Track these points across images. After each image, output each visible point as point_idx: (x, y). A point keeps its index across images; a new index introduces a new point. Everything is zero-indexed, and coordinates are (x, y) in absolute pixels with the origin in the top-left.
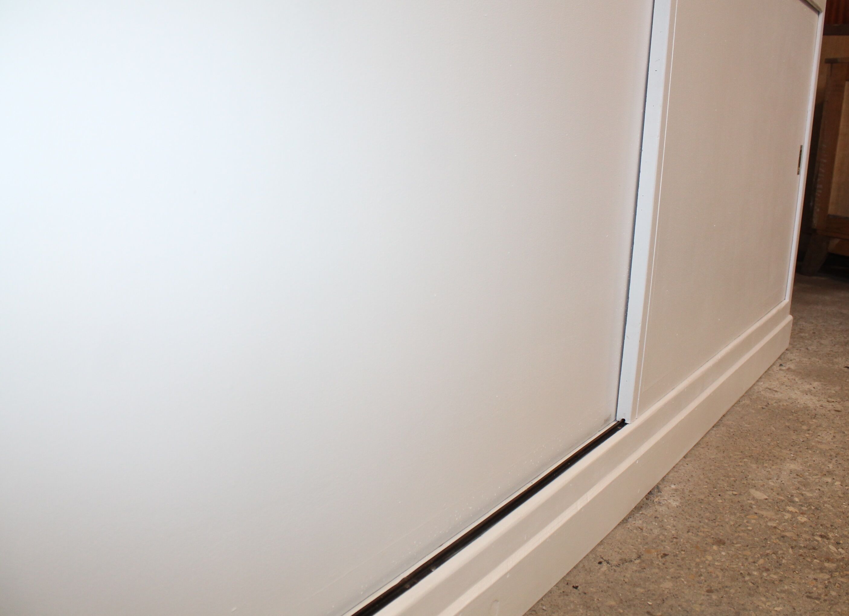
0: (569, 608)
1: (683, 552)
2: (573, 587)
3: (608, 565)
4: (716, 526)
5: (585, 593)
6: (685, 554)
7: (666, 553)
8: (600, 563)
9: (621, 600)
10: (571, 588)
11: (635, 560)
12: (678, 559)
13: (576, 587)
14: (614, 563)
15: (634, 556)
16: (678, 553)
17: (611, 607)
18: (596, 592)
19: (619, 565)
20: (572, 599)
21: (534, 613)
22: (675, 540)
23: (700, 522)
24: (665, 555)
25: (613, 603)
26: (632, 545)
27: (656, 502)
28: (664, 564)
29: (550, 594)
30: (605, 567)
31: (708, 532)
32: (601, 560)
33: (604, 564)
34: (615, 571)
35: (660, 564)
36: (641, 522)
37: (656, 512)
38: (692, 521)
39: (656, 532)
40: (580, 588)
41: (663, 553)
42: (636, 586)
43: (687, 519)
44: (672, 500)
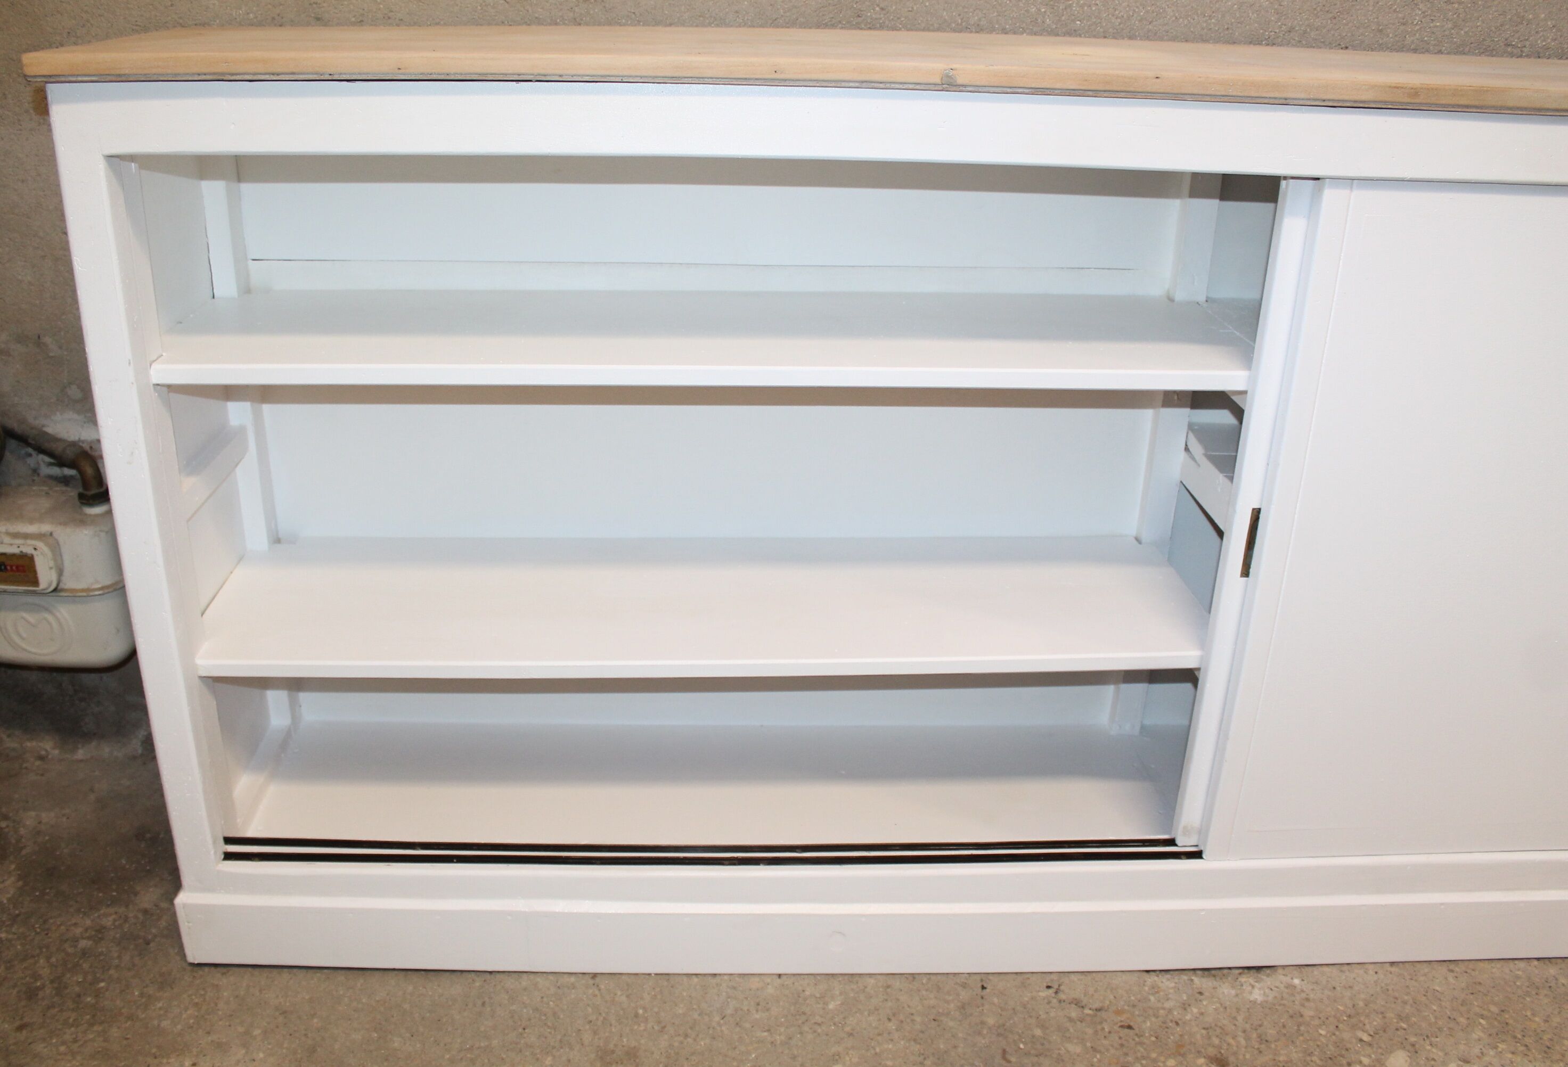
0: (946, 997)
1: (1153, 1039)
2: (982, 986)
3: (1053, 995)
4: (1254, 1048)
5: (982, 998)
6: (1153, 1041)
7: (1135, 1026)
8: (1048, 987)
9: (1004, 1025)
10: (980, 985)
11: (1090, 1009)
12: (1134, 1040)
13: (983, 988)
14: (1062, 996)
15: (1097, 1006)
16: (1147, 1035)
17: (982, 1023)
18: (994, 1004)
19: (1064, 1001)
20: (962, 993)
22: (1171, 1024)
23: (1244, 1031)
24: (1130, 1027)
25: (991, 1021)
26: (1114, 997)
27: (1240, 982)
28: (1110, 1032)
29: (950, 976)
30: (1046, 993)
31: (1229, 1044)
32: (1055, 986)
33: (1051, 991)
34: (1048, 1003)
35: (1107, 1030)
36: (1173, 985)
37: (1215, 988)
38: (1237, 1023)
39: (1168, 1005)
40: (987, 990)
41: (1132, 1024)
42: (1043, 1027)
43: (1235, 1018)
44: (1262, 992)
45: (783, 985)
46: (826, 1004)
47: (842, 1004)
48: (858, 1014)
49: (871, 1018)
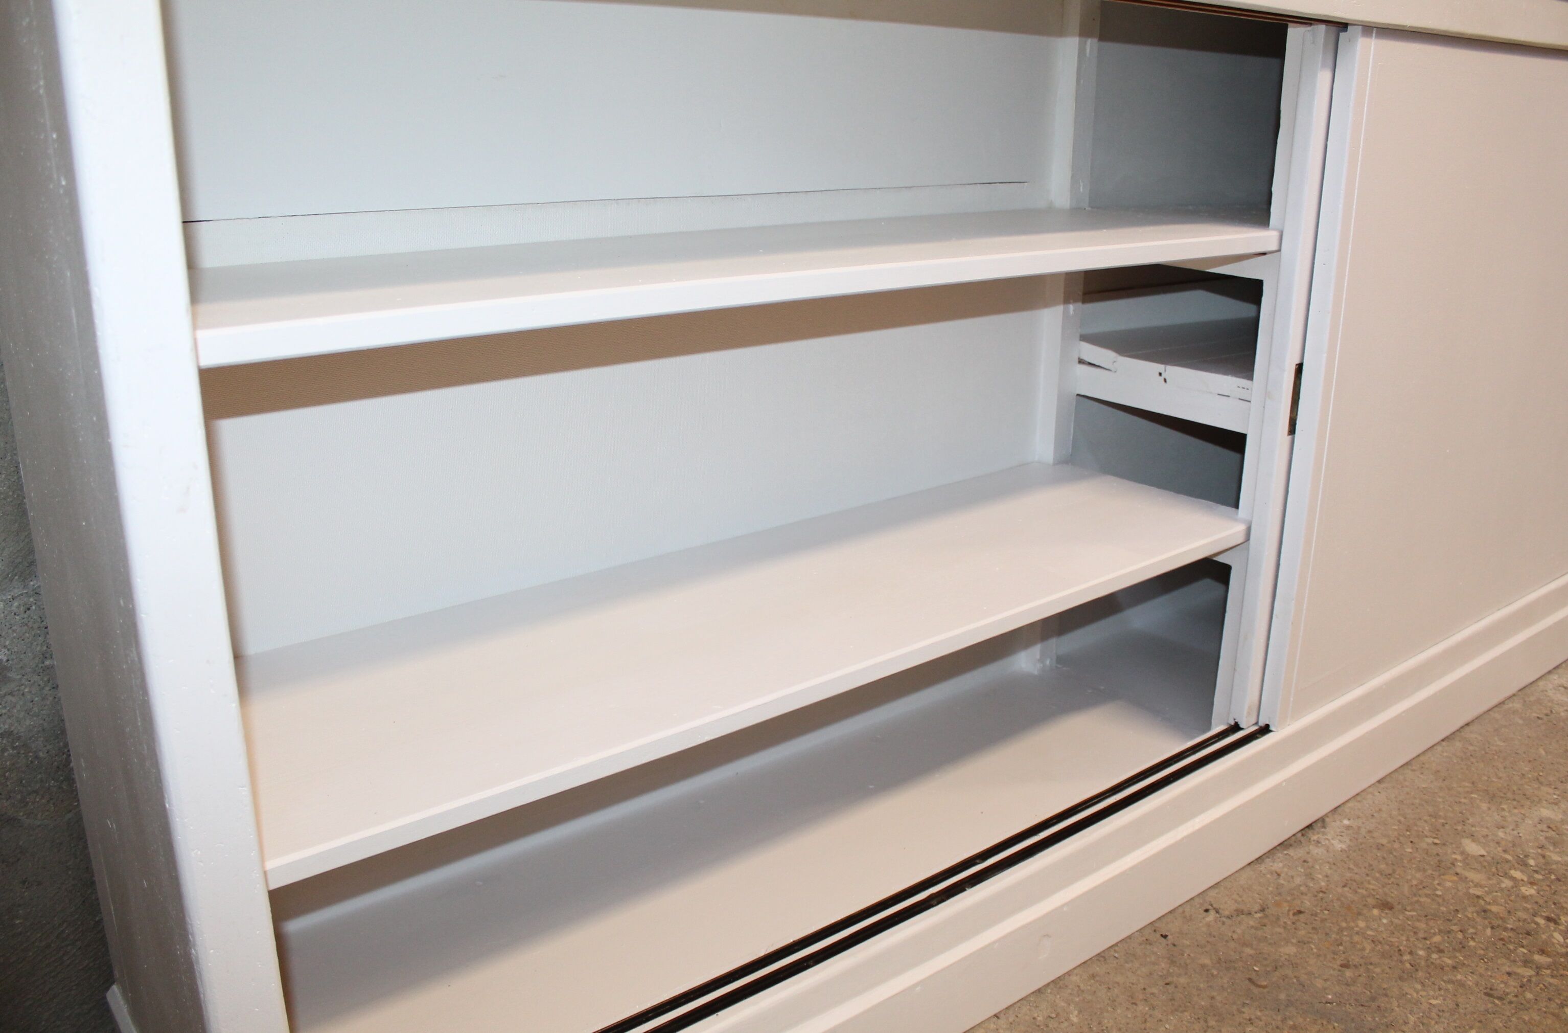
0: (1148, 960)
1: (1326, 912)
2: (1162, 935)
3: (1218, 915)
4: (1389, 884)
5: (1174, 945)
6: (1329, 914)
7: (1302, 909)
8: (1207, 911)
9: (1220, 959)
10: (1158, 935)
11: (1256, 913)
12: (1316, 920)
13: (1165, 937)
14: (1227, 913)
15: (1257, 907)
16: (1319, 911)
17: (1203, 966)
18: (1189, 946)
19: (1232, 916)
20: (1155, 950)
21: (1102, 959)
22: (1321, 895)
23: (1367, 875)
24: (1300, 912)
25: (1207, 961)
26: (1258, 894)
27: (1314, 841)
28: (1293, 923)
29: (1128, 940)
30: (1211, 916)
31: (1373, 890)
32: (1210, 907)
33: (1212, 913)
34: (1224, 923)
35: (1289, 923)
36: (1281, 865)
37: (1308, 853)
38: (1356, 871)
39: (1298, 880)
40: (1169, 937)
41: (1298, 909)
42: (1245, 944)
43: (1349, 868)
44: (1337, 841)
45: (1011, 1023)
46: (1067, 1019)
47: (1080, 1012)
48: (1105, 1014)
49: (1119, 1011)
